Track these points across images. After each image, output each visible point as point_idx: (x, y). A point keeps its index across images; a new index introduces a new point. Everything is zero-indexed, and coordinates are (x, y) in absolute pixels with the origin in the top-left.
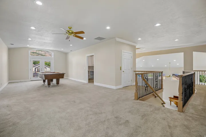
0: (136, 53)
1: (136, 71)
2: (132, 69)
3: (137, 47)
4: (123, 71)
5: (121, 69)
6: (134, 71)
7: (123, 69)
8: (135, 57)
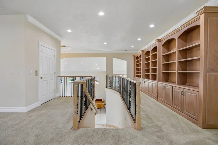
0: (61, 52)
1: (61, 76)
2: (56, 73)
3: (62, 44)
4: (41, 78)
5: (37, 74)
6: (58, 77)
7: (41, 74)
8: (59, 56)
